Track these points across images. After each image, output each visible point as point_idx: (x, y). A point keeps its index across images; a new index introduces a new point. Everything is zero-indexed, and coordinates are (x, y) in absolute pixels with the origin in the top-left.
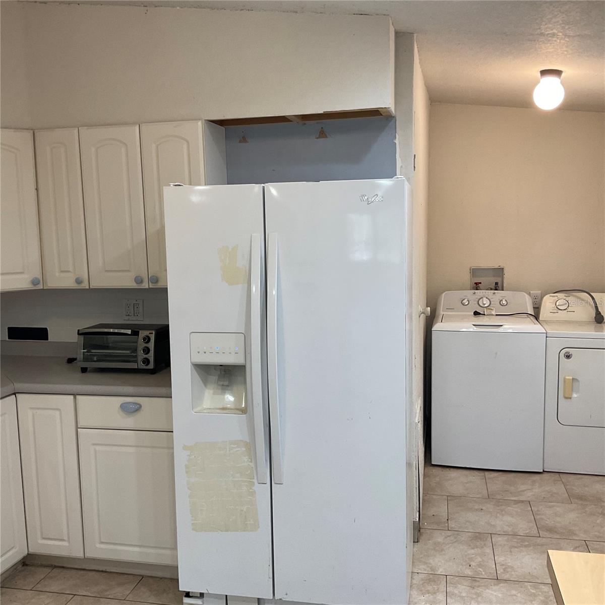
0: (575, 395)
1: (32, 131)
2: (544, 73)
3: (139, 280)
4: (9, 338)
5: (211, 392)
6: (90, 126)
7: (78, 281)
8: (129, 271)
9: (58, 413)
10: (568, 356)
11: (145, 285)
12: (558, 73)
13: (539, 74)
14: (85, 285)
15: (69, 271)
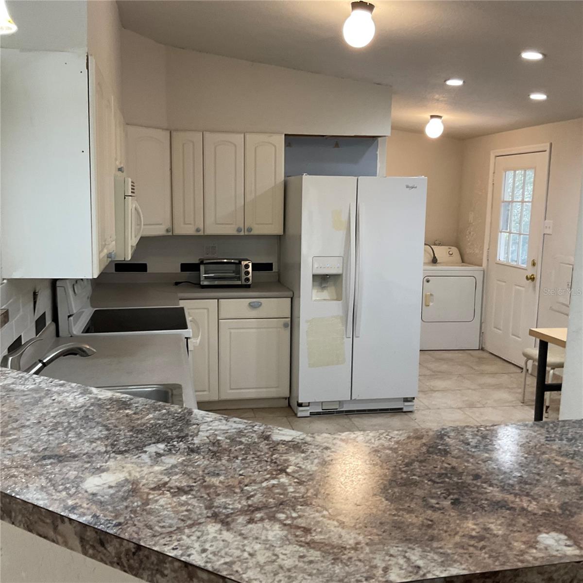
0: (431, 304)
1: (169, 131)
2: (432, 117)
3: (239, 230)
4: (116, 271)
5: (316, 291)
6: (212, 131)
7: (198, 230)
8: (232, 224)
9: (206, 311)
10: (428, 281)
11: (242, 233)
12: (440, 117)
13: (430, 117)
14: (201, 233)
15: (190, 224)
